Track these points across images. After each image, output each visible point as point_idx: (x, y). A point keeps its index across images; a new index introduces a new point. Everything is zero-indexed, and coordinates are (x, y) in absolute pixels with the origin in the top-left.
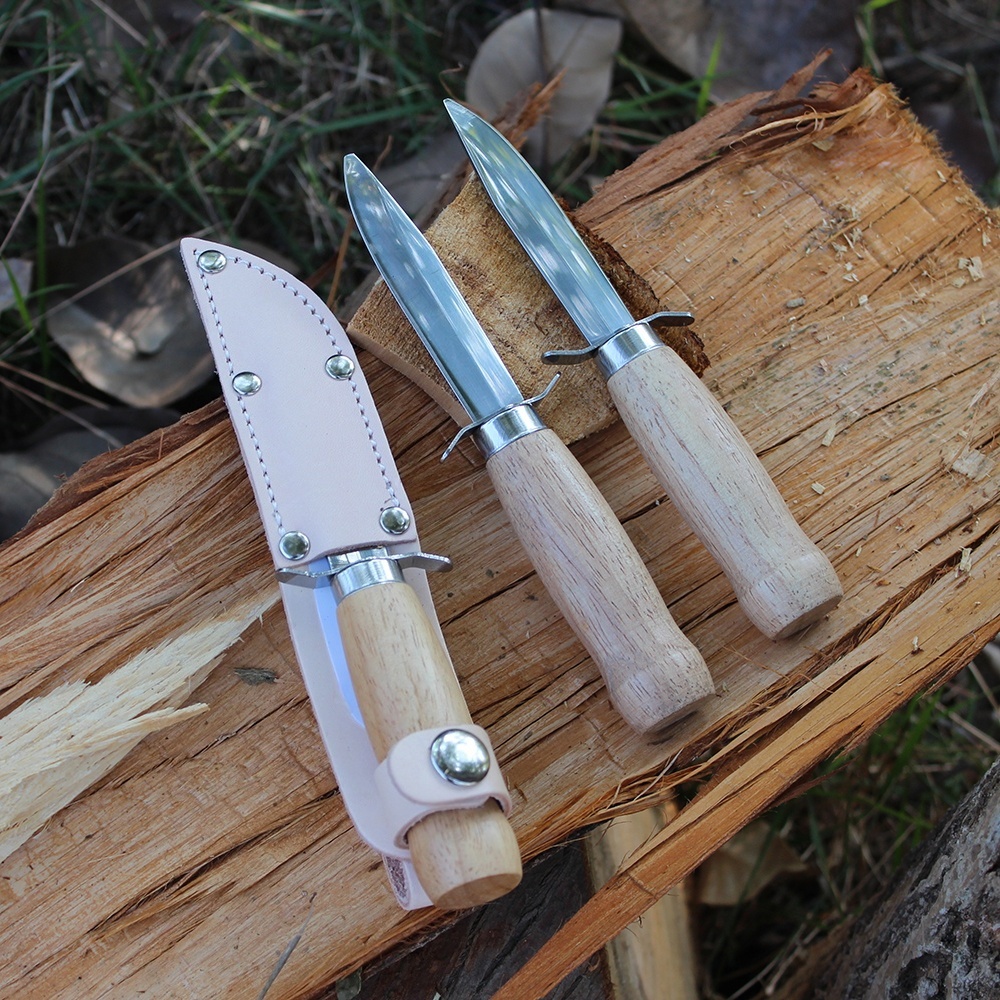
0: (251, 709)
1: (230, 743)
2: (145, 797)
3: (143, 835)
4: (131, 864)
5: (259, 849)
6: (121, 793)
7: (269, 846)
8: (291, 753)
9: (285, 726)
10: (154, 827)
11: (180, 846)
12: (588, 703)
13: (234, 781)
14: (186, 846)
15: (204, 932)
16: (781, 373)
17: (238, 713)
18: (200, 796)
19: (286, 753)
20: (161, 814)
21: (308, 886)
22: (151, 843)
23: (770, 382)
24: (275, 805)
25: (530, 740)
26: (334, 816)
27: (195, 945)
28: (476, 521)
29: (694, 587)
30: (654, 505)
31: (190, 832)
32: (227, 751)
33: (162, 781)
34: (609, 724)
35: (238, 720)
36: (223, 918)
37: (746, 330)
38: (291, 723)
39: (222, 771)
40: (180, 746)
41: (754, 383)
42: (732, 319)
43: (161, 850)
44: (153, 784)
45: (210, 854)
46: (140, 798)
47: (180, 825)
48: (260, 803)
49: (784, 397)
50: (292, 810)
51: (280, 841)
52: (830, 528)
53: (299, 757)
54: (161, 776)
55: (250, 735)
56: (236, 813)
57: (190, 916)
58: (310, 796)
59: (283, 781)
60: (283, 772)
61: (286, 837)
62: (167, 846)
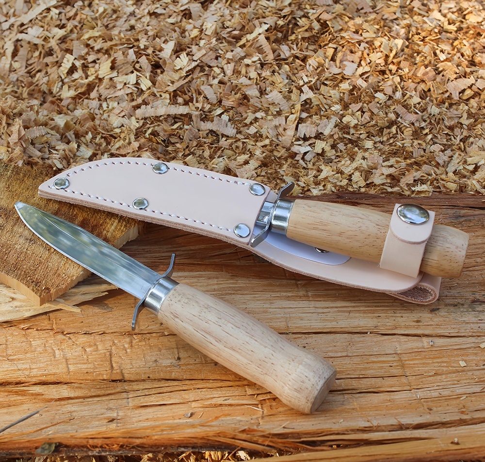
0: (106, 326)
1: (86, 336)
2: (34, 341)
3: (21, 356)
4: (7, 366)
5: (65, 386)
6: (24, 333)
7: (70, 387)
8: (111, 355)
9: (116, 342)
10: (28, 355)
11: (33, 369)
12: (267, 401)
13: (77, 354)
14: (36, 370)
15: (16, 410)
16: (480, 308)
17: (99, 325)
18: (57, 352)
19: (108, 353)
20: (35, 351)
21: (74, 414)
22: (22, 362)
23: (470, 310)
24: (87, 373)
25: (226, 402)
26: (109, 390)
27: (7, 413)
28: (270, 300)
29: (361, 376)
30: (367, 333)
31: (42, 365)
32: (83, 339)
33: (46, 338)
34: (270, 414)
35: (96, 328)
36: (27, 408)
37: (473, 283)
38: (120, 342)
39: (75, 346)
40: (63, 326)
41: (461, 306)
42: (469, 275)
43: (24, 366)
44: (41, 337)
45: (44, 378)
46: (31, 340)
47: (40, 360)
48: (81, 369)
49: (474, 319)
50: (92, 378)
51: (77, 388)
52: (456, 382)
53: (113, 359)
54: (46, 335)
55: (97, 337)
56: (68, 367)
57: (15, 400)
58: (105, 377)
59: (98, 365)
60: (102, 361)
61: (80, 388)
62: (27, 366)
